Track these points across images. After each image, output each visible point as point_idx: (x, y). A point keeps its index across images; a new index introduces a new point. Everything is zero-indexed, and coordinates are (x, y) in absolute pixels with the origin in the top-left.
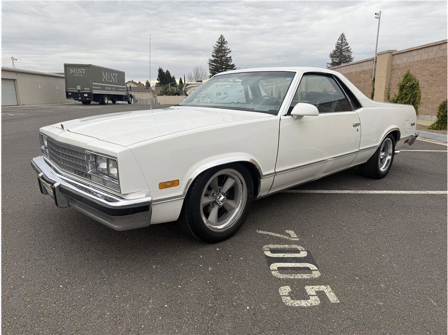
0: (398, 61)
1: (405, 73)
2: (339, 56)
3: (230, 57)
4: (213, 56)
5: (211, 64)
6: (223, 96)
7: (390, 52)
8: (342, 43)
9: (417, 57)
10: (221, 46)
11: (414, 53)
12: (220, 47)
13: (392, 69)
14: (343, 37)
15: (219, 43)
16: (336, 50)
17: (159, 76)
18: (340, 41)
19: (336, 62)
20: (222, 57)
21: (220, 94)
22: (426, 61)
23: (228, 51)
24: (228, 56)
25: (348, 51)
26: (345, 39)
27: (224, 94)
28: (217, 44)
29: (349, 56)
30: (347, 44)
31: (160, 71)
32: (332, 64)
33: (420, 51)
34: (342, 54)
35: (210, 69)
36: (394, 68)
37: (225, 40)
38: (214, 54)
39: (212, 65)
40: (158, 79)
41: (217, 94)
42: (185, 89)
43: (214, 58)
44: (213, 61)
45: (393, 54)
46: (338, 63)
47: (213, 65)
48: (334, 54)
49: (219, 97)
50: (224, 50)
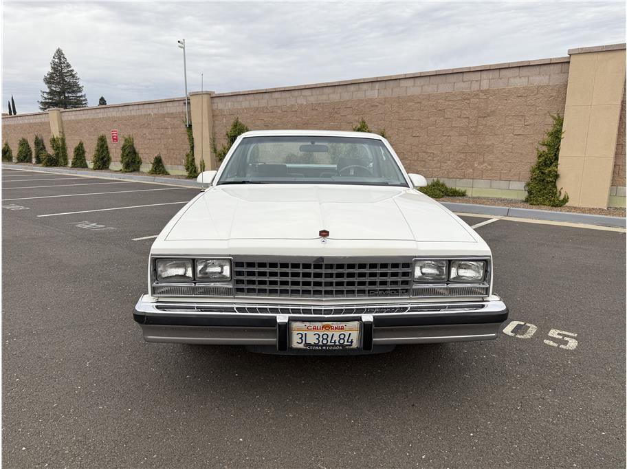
0: (220, 105)
1: (232, 121)
2: (59, 82)
7: (208, 94)
8: (61, 63)
9: (245, 103)
11: (241, 98)
13: (214, 115)
14: (59, 54)
16: (52, 73)
18: (56, 60)
19: (55, 91)
22: (256, 109)
25: (73, 76)
26: (64, 58)
29: (76, 84)
30: (68, 66)
32: (48, 93)
33: (247, 97)
34: (64, 80)
36: (215, 114)
45: (212, 97)
46: (59, 92)
48: (50, 78)
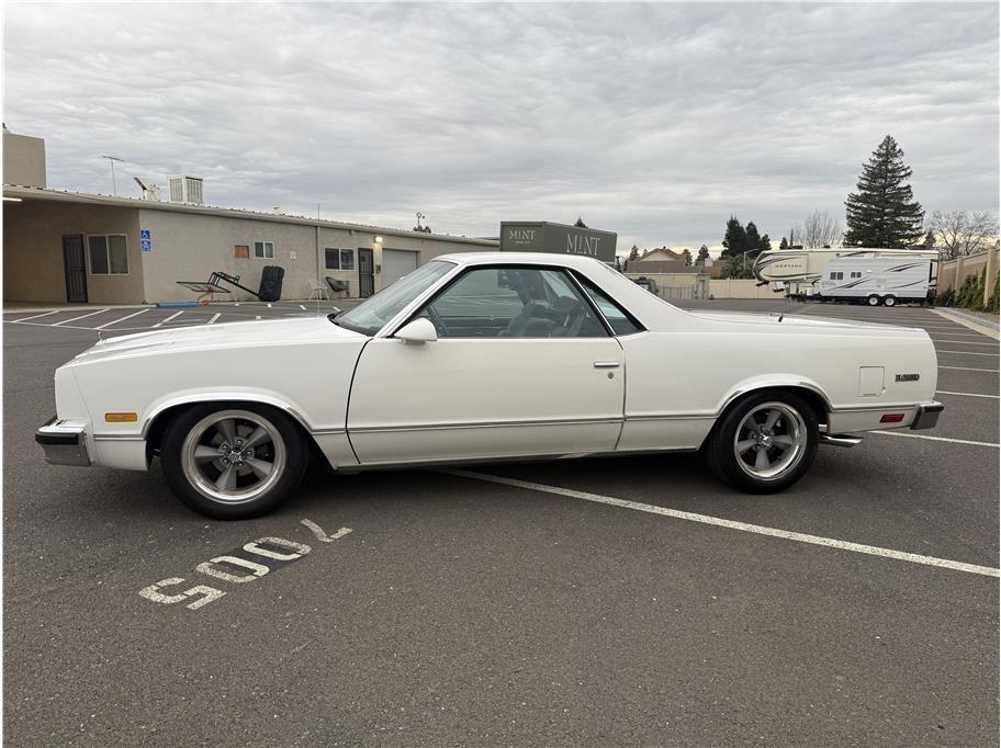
3: (909, 187)
4: (860, 187)
5: (853, 206)
6: (847, 279)
10: (885, 162)
12: (880, 164)
15: (879, 155)
17: (728, 236)
20: (884, 187)
21: (840, 276)
23: (903, 173)
24: (903, 184)
27: (853, 275)
28: (875, 157)
31: (733, 225)
35: (849, 217)
37: (897, 148)
38: (864, 182)
39: (857, 208)
40: (724, 243)
41: (833, 276)
42: (757, 265)
43: (863, 191)
44: (858, 199)
47: (859, 208)
49: (838, 283)
50: (893, 171)
